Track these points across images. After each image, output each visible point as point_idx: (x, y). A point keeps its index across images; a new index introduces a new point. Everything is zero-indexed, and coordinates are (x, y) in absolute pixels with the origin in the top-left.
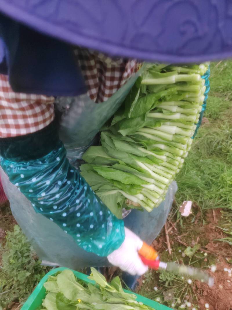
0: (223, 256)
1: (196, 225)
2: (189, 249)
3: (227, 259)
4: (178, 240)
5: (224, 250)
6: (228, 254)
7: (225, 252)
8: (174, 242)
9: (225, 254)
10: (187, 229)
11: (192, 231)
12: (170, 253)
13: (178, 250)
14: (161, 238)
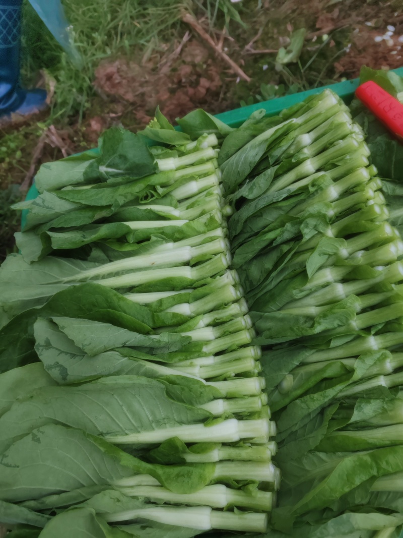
0: (359, 23)
1: (268, 9)
2: (282, 53)
3: (369, 24)
4: (249, 52)
5: (354, 14)
6: (366, 15)
7: (357, 16)
8: (244, 60)
9: (360, 19)
10: (253, 28)
11: (267, 25)
12: (248, 79)
13: (262, 68)
14: (211, 70)
